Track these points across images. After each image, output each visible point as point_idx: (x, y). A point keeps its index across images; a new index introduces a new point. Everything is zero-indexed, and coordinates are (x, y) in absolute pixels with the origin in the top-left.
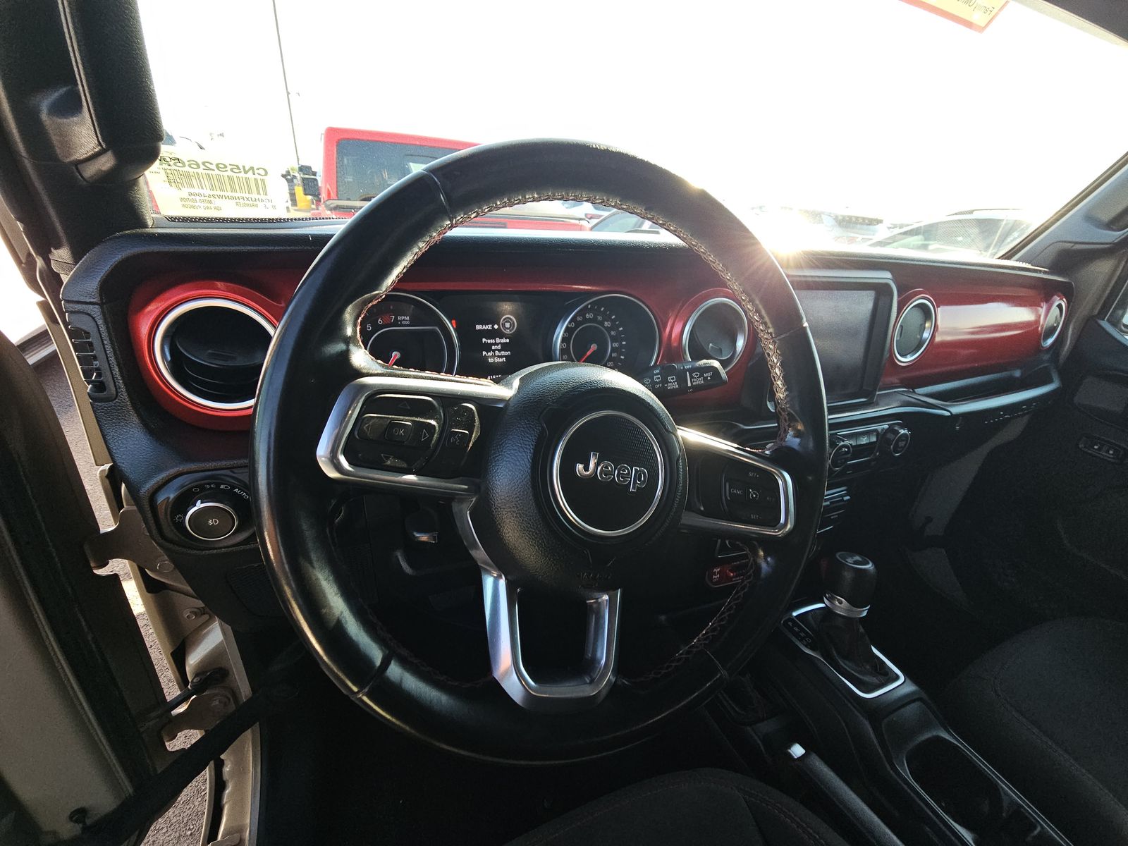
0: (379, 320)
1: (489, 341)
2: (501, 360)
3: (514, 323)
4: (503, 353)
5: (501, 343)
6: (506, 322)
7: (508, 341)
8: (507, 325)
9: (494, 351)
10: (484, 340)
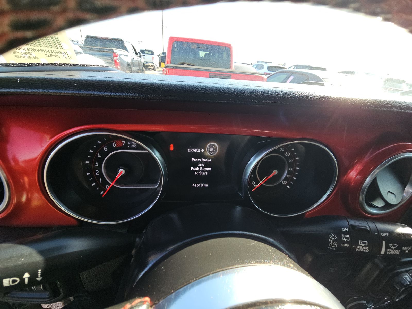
0: (114, 144)
1: (196, 160)
2: (204, 174)
3: (216, 149)
4: (206, 169)
5: (205, 162)
6: (210, 147)
7: (210, 160)
8: (211, 150)
9: (199, 167)
10: (193, 159)
